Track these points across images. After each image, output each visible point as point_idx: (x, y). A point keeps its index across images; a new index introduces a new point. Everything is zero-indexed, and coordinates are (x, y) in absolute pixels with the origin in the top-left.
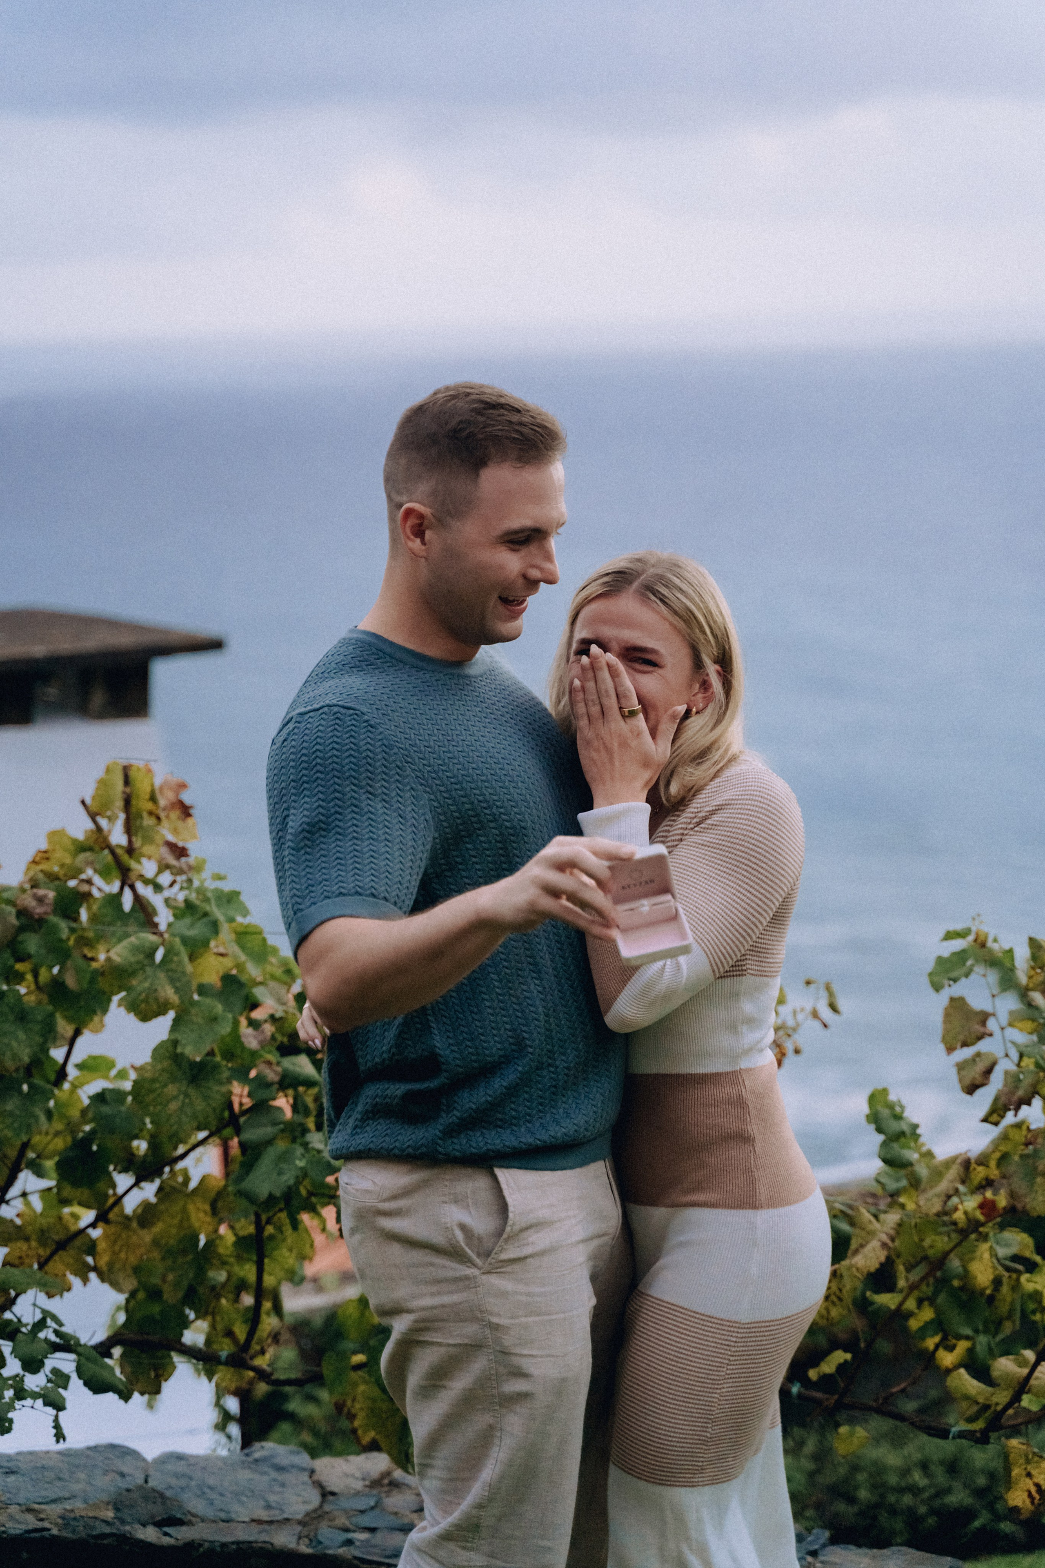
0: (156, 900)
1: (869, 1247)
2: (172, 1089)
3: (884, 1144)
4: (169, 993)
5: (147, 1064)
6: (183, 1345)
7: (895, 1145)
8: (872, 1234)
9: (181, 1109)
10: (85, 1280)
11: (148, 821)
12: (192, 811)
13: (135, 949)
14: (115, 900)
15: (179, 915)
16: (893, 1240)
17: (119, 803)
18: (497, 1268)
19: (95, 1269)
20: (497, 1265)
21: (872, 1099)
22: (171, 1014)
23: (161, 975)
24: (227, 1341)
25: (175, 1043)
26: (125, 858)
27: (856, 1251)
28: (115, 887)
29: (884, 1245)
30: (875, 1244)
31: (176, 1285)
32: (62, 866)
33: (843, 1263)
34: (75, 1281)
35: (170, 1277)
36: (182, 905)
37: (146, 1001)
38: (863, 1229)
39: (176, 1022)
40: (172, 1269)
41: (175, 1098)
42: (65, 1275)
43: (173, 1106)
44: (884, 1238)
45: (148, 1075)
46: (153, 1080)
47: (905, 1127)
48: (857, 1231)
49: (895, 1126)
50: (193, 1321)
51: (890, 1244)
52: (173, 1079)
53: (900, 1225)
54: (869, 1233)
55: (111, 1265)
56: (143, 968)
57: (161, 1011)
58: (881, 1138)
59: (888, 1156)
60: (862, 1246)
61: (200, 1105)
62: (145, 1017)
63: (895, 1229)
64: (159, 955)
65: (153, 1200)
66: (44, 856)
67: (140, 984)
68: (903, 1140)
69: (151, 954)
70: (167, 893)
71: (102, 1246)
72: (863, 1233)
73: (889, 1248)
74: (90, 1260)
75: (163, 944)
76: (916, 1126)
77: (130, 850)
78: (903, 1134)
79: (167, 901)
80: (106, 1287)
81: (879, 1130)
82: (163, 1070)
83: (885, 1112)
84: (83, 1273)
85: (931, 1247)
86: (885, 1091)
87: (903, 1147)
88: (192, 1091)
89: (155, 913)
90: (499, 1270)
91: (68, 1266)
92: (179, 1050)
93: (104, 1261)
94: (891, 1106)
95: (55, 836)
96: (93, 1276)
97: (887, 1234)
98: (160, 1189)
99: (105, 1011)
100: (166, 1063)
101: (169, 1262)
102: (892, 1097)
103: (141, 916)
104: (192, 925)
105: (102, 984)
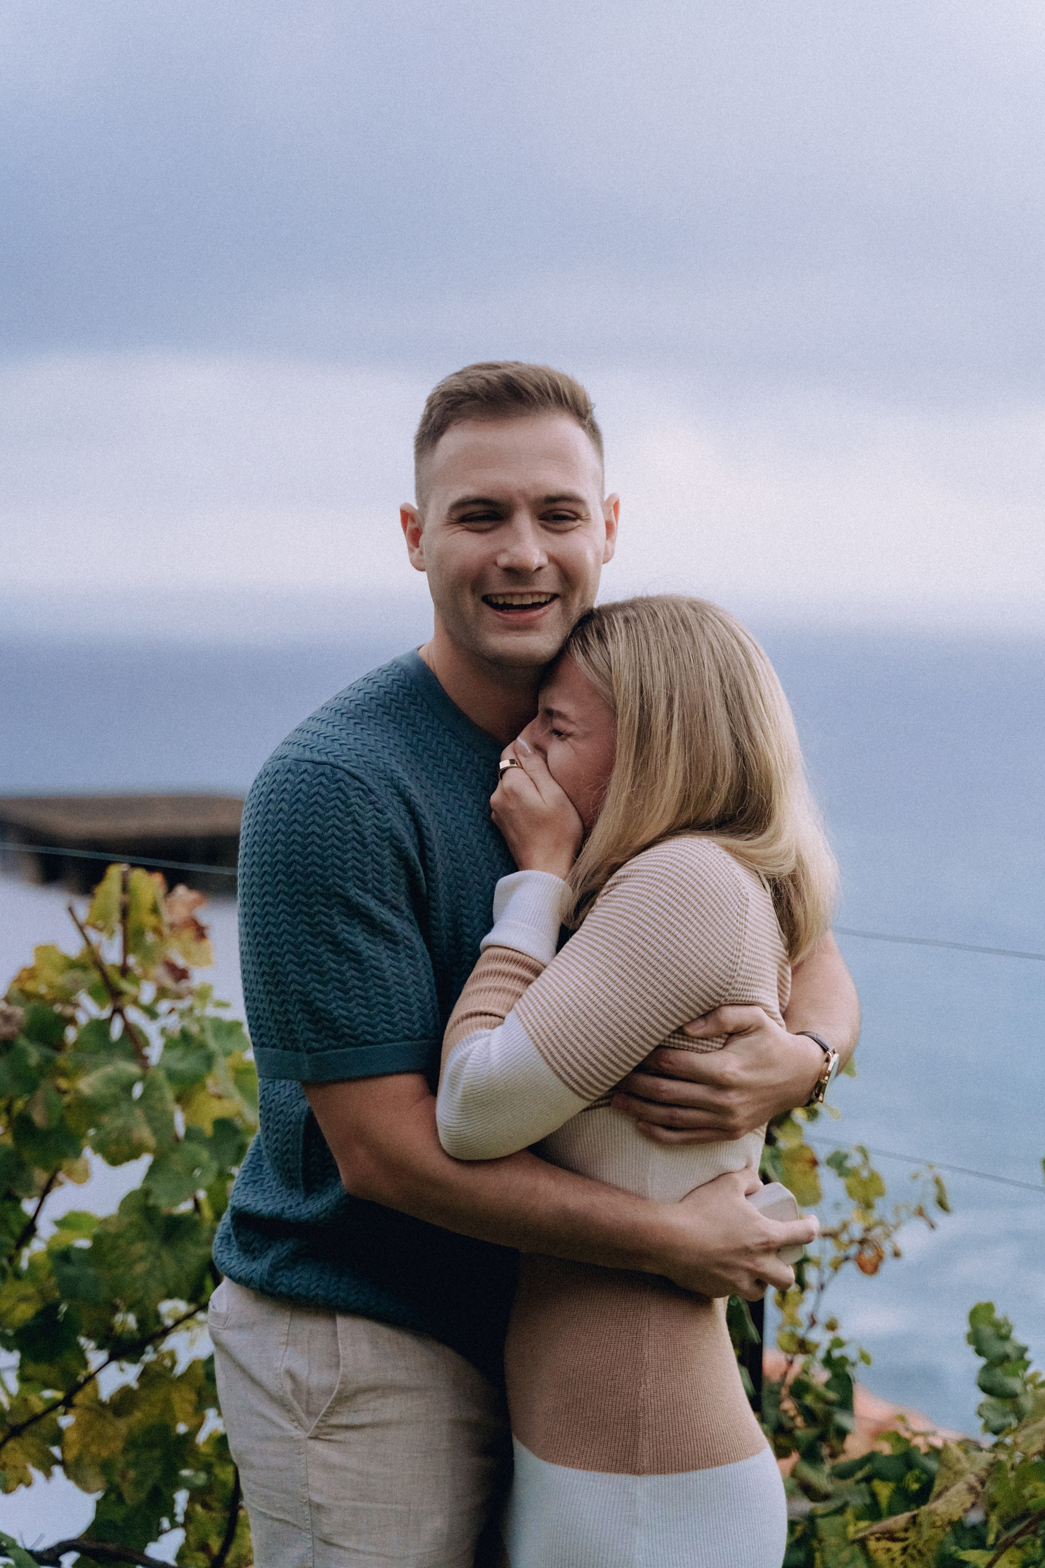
0: (150, 1029)
1: (952, 1491)
2: (139, 1248)
3: (986, 1369)
4: (144, 1134)
5: (112, 1216)
6: (147, 1558)
7: (998, 1371)
8: (959, 1474)
9: (149, 1273)
10: (48, 1474)
11: (150, 938)
12: (207, 932)
13: (110, 1081)
14: (101, 1027)
15: (170, 1045)
16: (983, 1483)
17: (116, 916)
18: (327, 1434)
19: (62, 1463)
20: (325, 1430)
21: (975, 1315)
22: (146, 1160)
23: (138, 1112)
24: (201, 1556)
25: (145, 1193)
26: (115, 977)
27: (939, 1495)
28: (106, 1013)
29: (971, 1489)
30: (960, 1486)
31: (138, 1484)
32: (51, 986)
33: (923, 1508)
34: (37, 1475)
35: (132, 1474)
36: (177, 1035)
37: (117, 1142)
38: (950, 1469)
39: (153, 1170)
40: (135, 1464)
41: (142, 1258)
42: (25, 1468)
43: (140, 1268)
44: (972, 1479)
45: (112, 1229)
46: (118, 1236)
47: (1008, 1348)
48: (944, 1470)
49: (998, 1348)
50: (166, 1532)
51: (979, 1488)
52: (142, 1236)
53: (992, 1465)
54: (956, 1473)
55: (78, 1461)
56: (117, 1105)
57: (134, 1154)
58: (982, 1362)
59: (988, 1384)
60: (946, 1488)
61: (170, 1267)
62: (115, 1160)
63: (986, 1470)
64: (138, 1090)
65: (135, 1385)
66: (31, 973)
67: (111, 1122)
68: (1006, 1364)
69: (128, 1088)
70: (162, 1022)
71: (71, 1437)
72: (950, 1474)
73: (977, 1494)
74: (56, 1451)
75: (142, 1078)
76: (1023, 1350)
77: (124, 971)
78: (1006, 1358)
79: (163, 1031)
80: (70, 1485)
81: (980, 1352)
82: (131, 1224)
83: (987, 1331)
84: (46, 1464)
85: (1033, 1496)
86: (989, 1307)
87: (1007, 1374)
88: (165, 1254)
89: (147, 1043)
90: (328, 1437)
91: (30, 1456)
92: (151, 1201)
93: (72, 1454)
94: (997, 1325)
95: (44, 951)
96: (57, 1470)
97: (976, 1475)
98: (143, 1374)
99: (78, 1154)
100: (135, 1217)
101: (131, 1456)
102: (998, 1315)
103: (129, 1046)
104: (182, 1059)
105: (71, 1121)
